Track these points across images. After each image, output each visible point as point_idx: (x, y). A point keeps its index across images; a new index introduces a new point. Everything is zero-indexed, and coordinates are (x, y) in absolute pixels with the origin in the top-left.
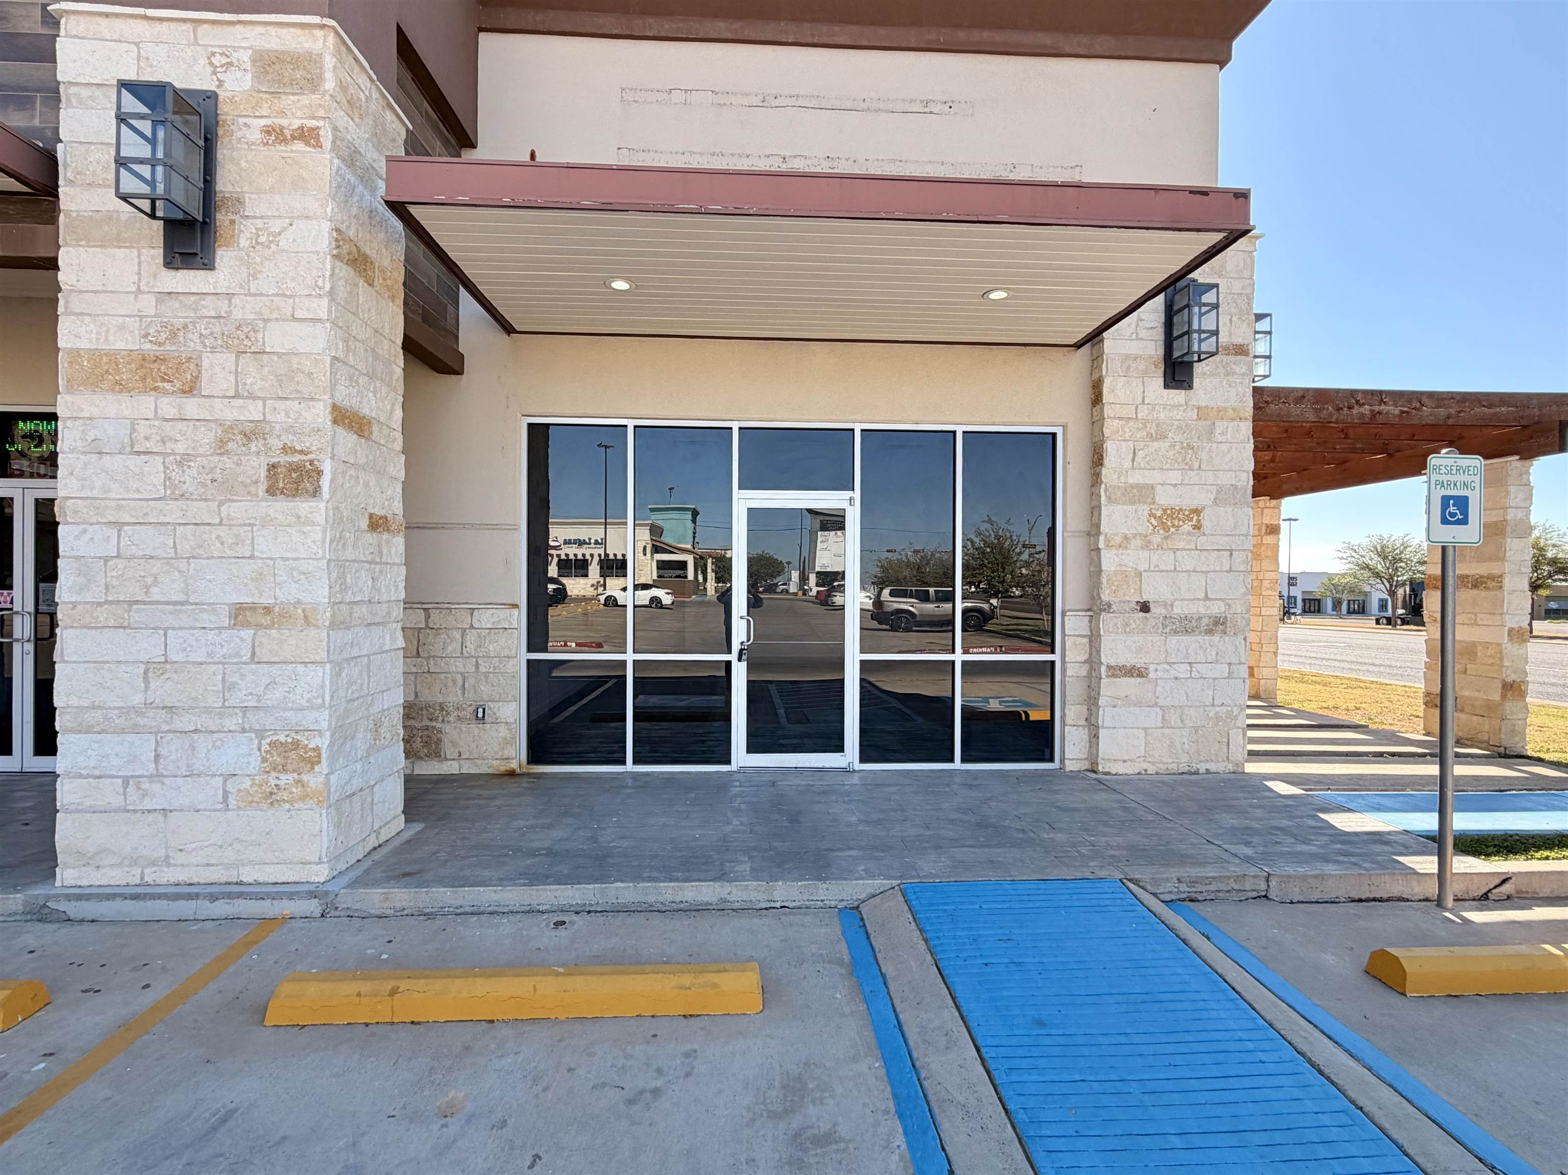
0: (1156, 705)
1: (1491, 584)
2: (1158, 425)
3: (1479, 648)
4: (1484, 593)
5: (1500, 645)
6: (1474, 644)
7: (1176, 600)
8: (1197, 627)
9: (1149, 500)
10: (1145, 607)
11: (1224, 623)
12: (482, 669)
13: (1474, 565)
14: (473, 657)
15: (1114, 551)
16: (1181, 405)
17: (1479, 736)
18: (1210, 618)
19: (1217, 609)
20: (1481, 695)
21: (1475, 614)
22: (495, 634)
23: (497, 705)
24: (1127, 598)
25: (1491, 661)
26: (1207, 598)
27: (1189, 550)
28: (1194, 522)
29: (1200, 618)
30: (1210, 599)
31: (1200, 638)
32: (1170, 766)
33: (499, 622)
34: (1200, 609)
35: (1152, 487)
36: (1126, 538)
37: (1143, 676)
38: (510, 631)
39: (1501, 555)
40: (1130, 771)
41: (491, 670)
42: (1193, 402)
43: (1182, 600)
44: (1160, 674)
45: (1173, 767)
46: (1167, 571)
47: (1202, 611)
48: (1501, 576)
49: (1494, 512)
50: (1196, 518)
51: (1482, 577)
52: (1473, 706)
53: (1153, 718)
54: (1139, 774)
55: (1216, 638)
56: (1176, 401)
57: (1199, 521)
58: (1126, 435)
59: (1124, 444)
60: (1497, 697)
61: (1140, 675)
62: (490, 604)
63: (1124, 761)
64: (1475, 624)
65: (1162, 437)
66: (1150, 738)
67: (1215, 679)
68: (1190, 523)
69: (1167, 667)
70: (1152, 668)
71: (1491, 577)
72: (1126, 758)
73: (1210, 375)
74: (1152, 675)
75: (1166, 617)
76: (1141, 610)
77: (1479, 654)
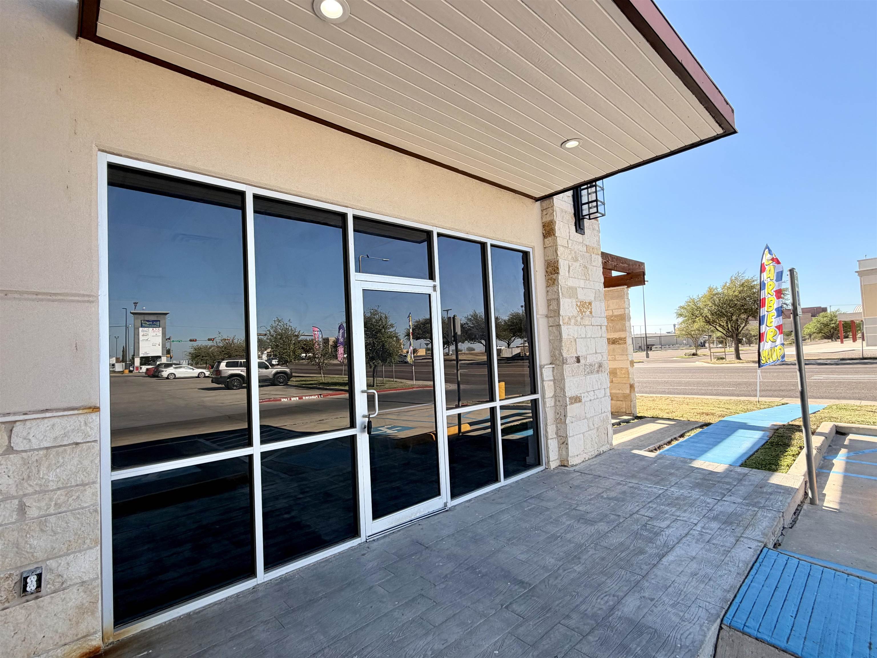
0: (585, 418)
1: (620, 342)
2: (575, 253)
3: (618, 371)
4: (618, 346)
5: (627, 368)
6: (615, 369)
7: (587, 354)
8: (594, 370)
9: (575, 296)
11: (601, 366)
12: (33, 512)
13: (613, 333)
14: (14, 497)
16: (582, 244)
17: (621, 410)
18: (598, 364)
19: (599, 358)
20: (621, 391)
21: (615, 356)
22: (58, 454)
23: (63, 561)
24: (573, 355)
25: (624, 376)
26: (596, 353)
27: (589, 325)
29: (595, 364)
31: (595, 376)
33: (65, 435)
34: (594, 358)
35: (576, 289)
37: (580, 401)
38: (85, 446)
39: (624, 329)
41: (52, 511)
43: (589, 354)
44: (586, 399)
46: (584, 338)
47: (595, 360)
48: (625, 338)
49: (620, 310)
50: (590, 307)
51: (616, 339)
52: (617, 397)
53: (585, 426)
54: (584, 461)
55: (600, 375)
56: (581, 241)
57: (591, 309)
59: (565, 261)
60: (628, 391)
62: (47, 410)
63: (578, 456)
64: (615, 360)
65: (577, 260)
66: (585, 438)
69: (587, 394)
70: (583, 396)
71: (621, 339)
72: (578, 453)
74: (583, 401)
75: (585, 365)
76: (577, 362)
77: (618, 373)
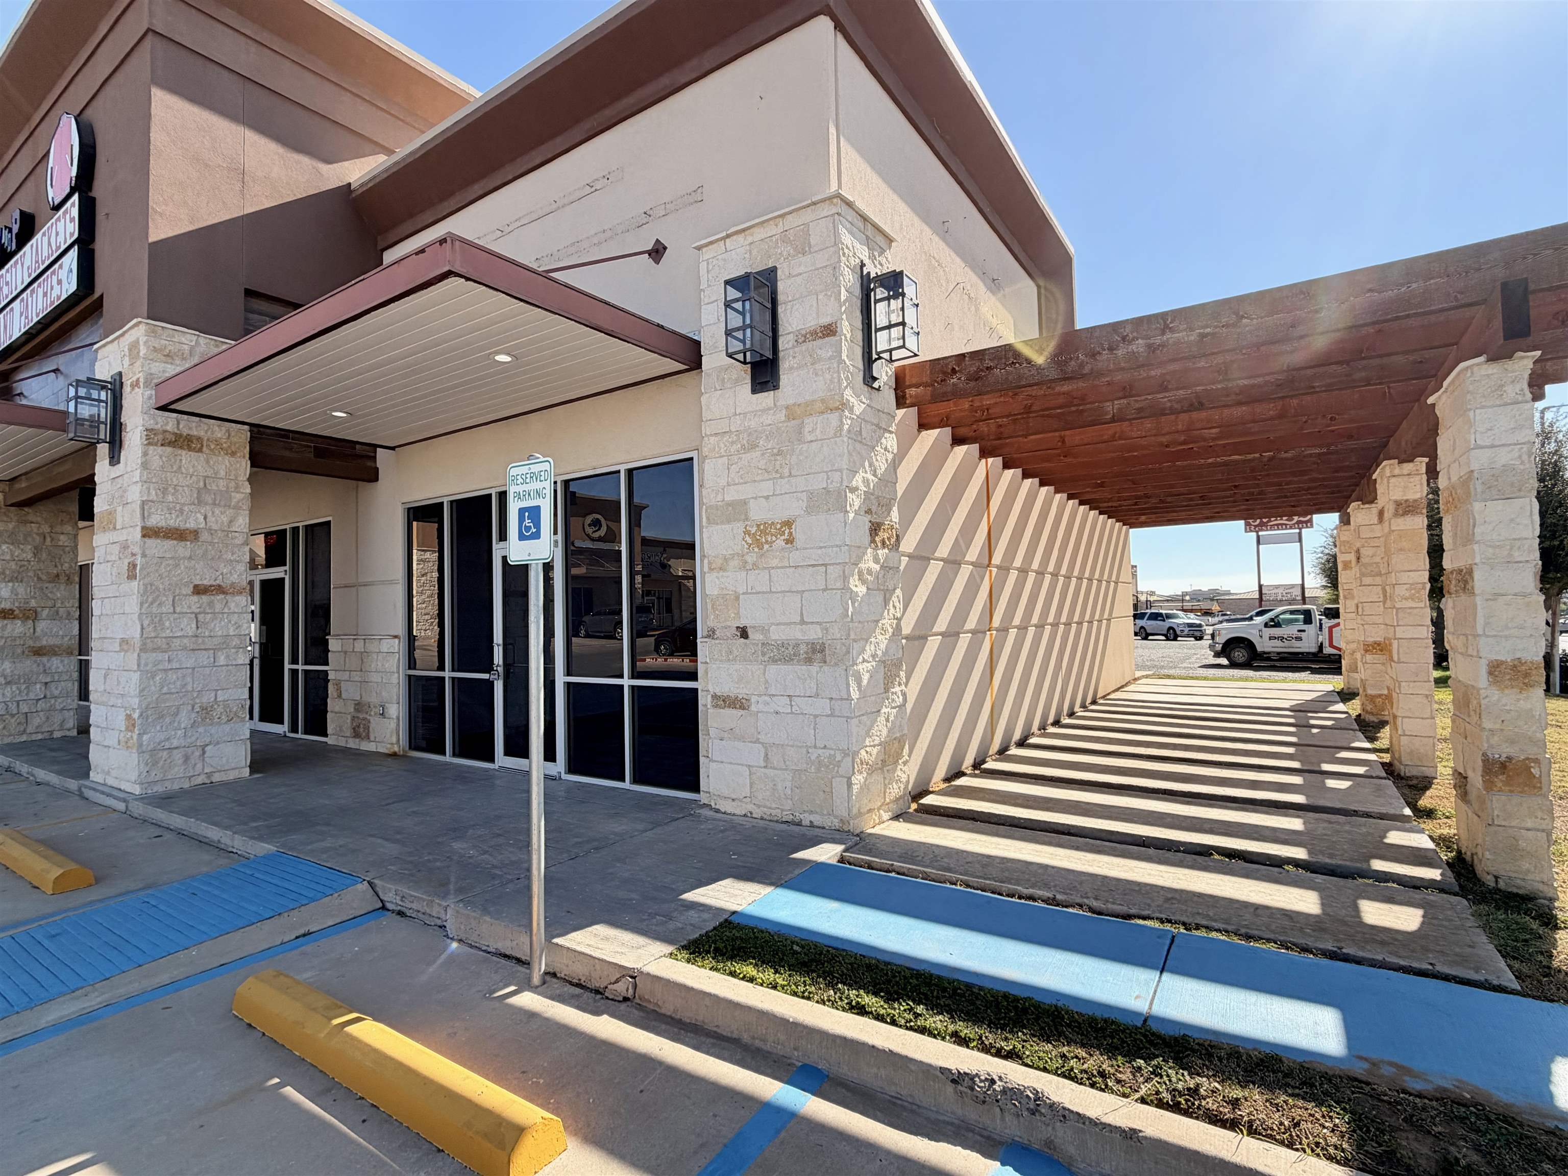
0: (757, 741)
2: (750, 435)
7: (773, 624)
8: (794, 655)
9: (743, 517)
10: (744, 633)
11: (822, 651)
14: (381, 672)
15: (715, 574)
16: (769, 409)
18: (807, 644)
19: (814, 634)
24: (729, 623)
26: (803, 622)
27: (782, 567)
28: (786, 537)
29: (797, 645)
30: (807, 623)
31: (797, 668)
32: (774, 812)
34: (797, 633)
35: (745, 503)
36: (726, 560)
37: (744, 709)
40: (738, 812)
42: (781, 403)
43: (778, 624)
44: (761, 707)
45: (777, 814)
46: (763, 593)
47: (799, 636)
50: (786, 532)
53: (755, 755)
54: (745, 815)
55: (814, 669)
56: (764, 405)
57: (790, 534)
58: (722, 450)
59: (720, 461)
61: (742, 707)
63: (733, 800)
65: (753, 446)
66: (754, 777)
67: (816, 716)
68: (783, 538)
69: (767, 698)
70: (754, 699)
72: (734, 797)
73: (797, 368)
74: (753, 708)
75: (763, 644)
76: (742, 637)
